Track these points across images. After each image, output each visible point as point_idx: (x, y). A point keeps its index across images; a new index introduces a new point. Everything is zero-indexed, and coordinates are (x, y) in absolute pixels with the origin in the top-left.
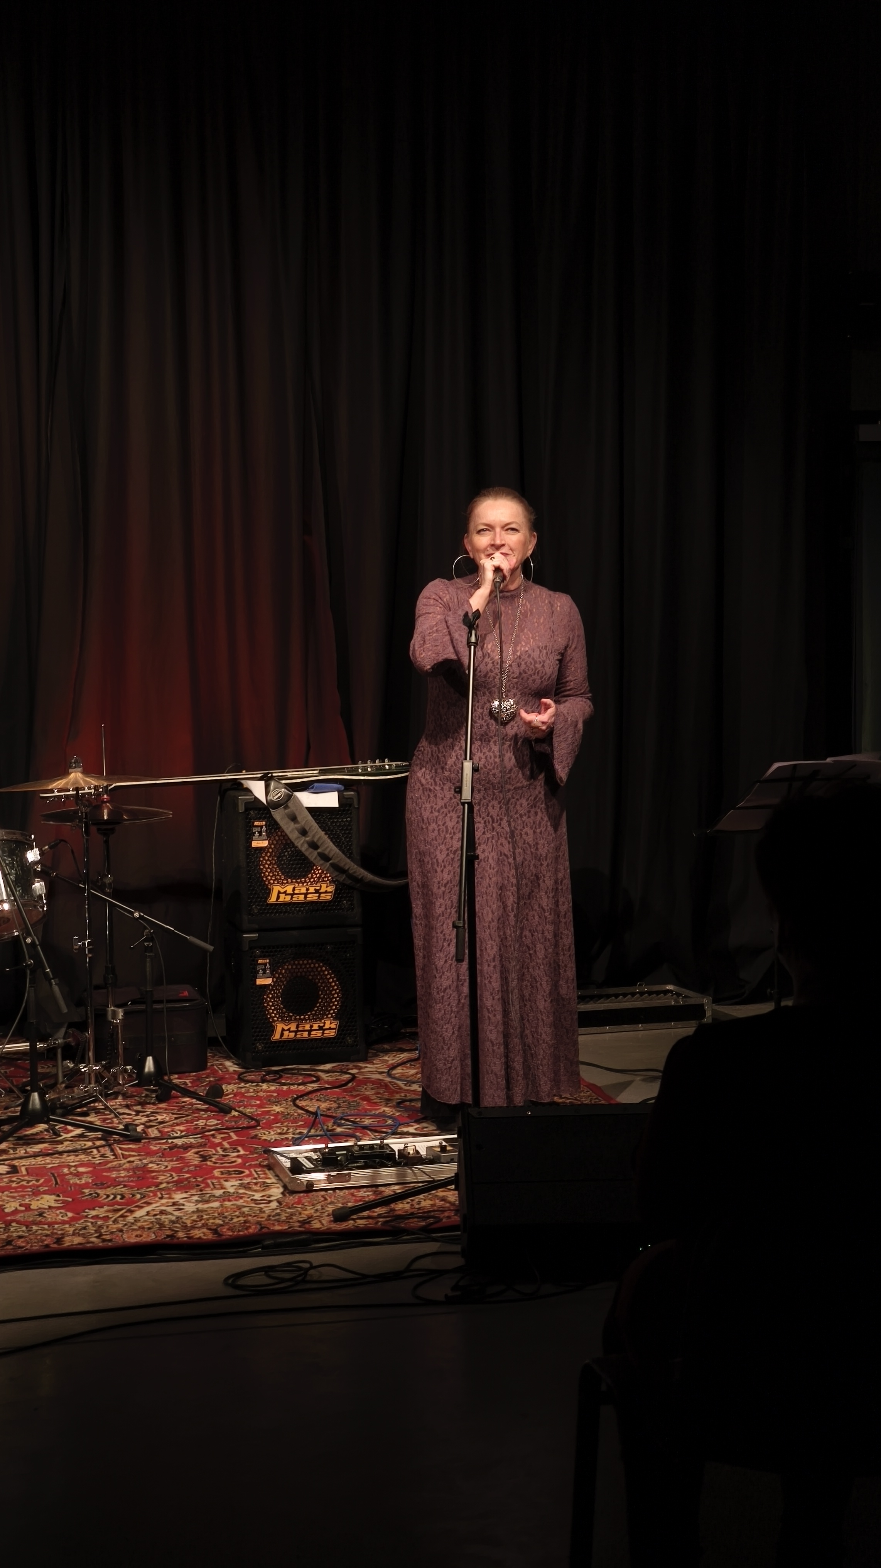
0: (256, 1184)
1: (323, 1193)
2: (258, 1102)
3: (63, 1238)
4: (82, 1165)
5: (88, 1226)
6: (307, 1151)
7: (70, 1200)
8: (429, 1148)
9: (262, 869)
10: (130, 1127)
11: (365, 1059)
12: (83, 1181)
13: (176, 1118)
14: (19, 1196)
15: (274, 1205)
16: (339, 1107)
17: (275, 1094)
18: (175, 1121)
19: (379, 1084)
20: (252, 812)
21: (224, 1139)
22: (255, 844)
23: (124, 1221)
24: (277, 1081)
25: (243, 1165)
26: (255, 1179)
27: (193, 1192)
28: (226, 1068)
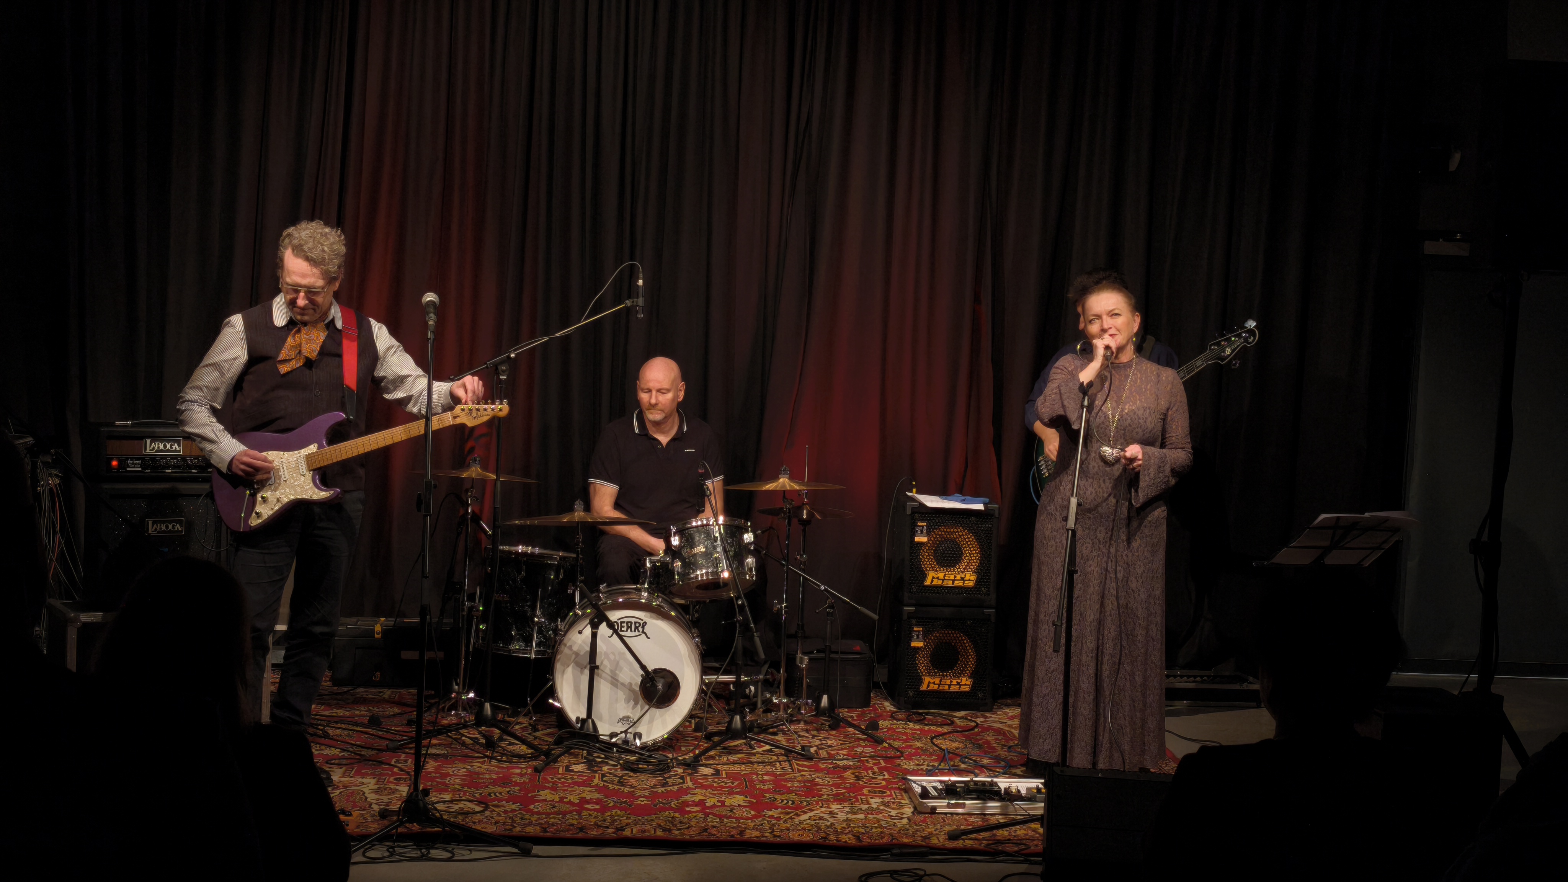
0: (893, 803)
1: (943, 816)
2: (905, 737)
3: (745, 831)
4: (766, 775)
5: (765, 823)
6: (935, 781)
7: (755, 801)
8: (1028, 789)
9: (921, 559)
10: (806, 748)
11: (991, 710)
12: (766, 788)
13: (841, 744)
14: (718, 794)
15: (905, 821)
16: (965, 748)
17: (918, 732)
18: (840, 747)
19: (999, 731)
20: (916, 515)
21: (875, 764)
22: (917, 539)
23: (792, 822)
24: (922, 722)
25: (886, 787)
26: (894, 799)
27: (846, 804)
28: (884, 708)
